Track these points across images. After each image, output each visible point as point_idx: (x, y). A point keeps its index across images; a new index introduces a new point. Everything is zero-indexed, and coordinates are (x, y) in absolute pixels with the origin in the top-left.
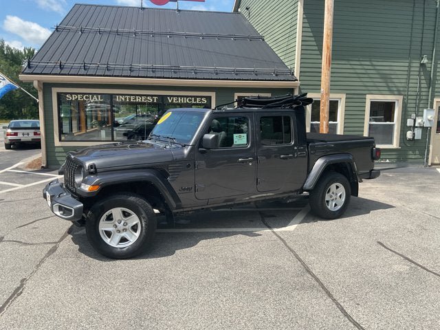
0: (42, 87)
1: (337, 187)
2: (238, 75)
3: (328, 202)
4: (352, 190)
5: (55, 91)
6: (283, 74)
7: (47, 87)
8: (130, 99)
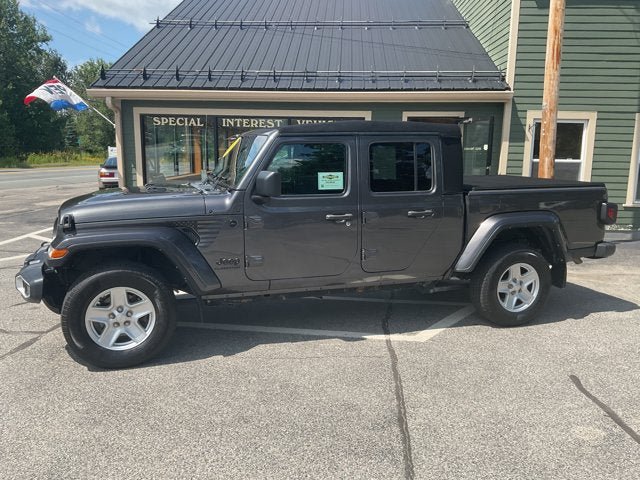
0: (120, 106)
1: (523, 271)
2: (408, 81)
3: (503, 296)
4: (554, 277)
5: (137, 112)
6: (485, 77)
7: (127, 106)
8: (241, 123)
